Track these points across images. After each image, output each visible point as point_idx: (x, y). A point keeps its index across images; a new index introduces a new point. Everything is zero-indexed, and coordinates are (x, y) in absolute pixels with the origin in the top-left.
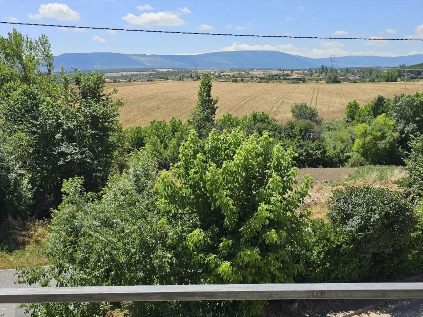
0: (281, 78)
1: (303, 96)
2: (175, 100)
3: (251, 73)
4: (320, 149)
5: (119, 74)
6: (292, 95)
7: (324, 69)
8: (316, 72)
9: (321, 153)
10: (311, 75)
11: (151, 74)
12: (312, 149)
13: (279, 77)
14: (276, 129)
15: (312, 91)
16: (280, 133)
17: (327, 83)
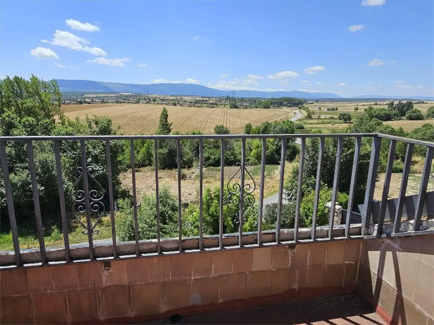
0: (203, 102)
1: (219, 117)
2: (139, 118)
3: (184, 98)
4: (233, 155)
5: (95, 96)
6: (212, 116)
7: (228, 98)
8: (224, 100)
9: (234, 158)
10: (221, 102)
11: (116, 97)
12: (229, 155)
13: (202, 102)
14: (207, 143)
15: (223, 114)
16: (210, 145)
17: (231, 108)
